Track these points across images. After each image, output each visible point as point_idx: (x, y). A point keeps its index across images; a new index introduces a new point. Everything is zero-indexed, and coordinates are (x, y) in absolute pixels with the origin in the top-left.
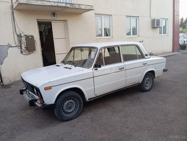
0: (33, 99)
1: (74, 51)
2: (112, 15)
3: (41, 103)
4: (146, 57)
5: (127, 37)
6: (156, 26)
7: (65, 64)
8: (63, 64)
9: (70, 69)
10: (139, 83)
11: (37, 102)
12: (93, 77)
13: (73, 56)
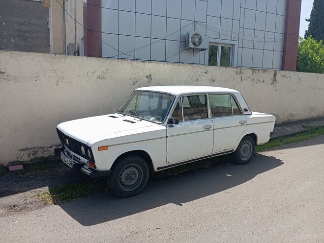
0: (77, 162)
1: (137, 97)
3: (90, 168)
4: (245, 113)
7: (124, 115)
8: (122, 115)
9: (132, 122)
10: (233, 150)
11: (84, 168)
12: (167, 137)
13: (135, 104)
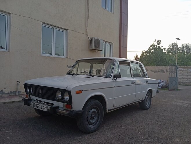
2: (11, 13)
5: (42, 56)
6: (93, 48)
7: (77, 75)
10: (143, 100)
12: (114, 87)
